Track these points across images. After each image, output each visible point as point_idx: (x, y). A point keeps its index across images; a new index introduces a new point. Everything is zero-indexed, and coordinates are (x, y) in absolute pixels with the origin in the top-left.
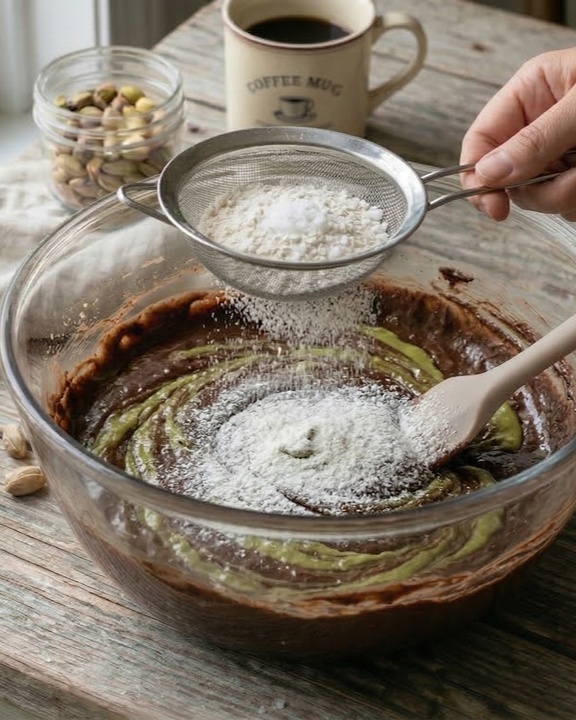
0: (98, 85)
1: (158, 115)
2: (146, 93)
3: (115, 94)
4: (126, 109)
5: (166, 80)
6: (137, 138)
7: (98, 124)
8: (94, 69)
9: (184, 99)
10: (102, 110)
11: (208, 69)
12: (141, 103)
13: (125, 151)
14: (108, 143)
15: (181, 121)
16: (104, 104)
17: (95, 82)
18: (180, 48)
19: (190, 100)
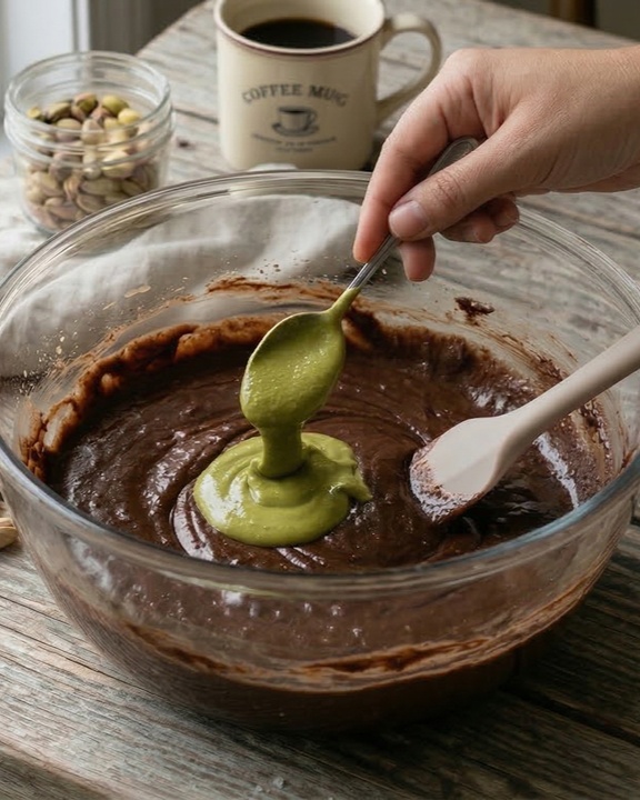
0: (77, 94)
1: (143, 128)
2: (130, 104)
3: (96, 104)
4: (109, 122)
5: (152, 89)
6: (119, 153)
7: (77, 138)
8: (72, 77)
9: (172, 109)
10: (81, 122)
11: (200, 76)
12: (124, 115)
13: (106, 168)
14: (89, 158)
15: (169, 135)
16: (82, 116)
17: (74, 91)
18: (168, 53)
19: (179, 111)
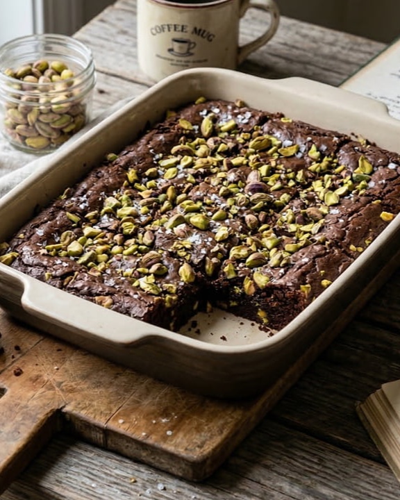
0: (36, 61)
1: (77, 82)
2: (69, 67)
3: (47, 68)
4: (55, 77)
5: (83, 59)
6: (62, 97)
7: (35, 88)
8: (33, 50)
9: (94, 70)
10: (38, 78)
11: (112, 50)
12: (65, 73)
13: (54, 107)
14: (42, 100)
15: (92, 86)
16: (38, 73)
17: (33, 59)
18: (92, 35)
19: (98, 71)
